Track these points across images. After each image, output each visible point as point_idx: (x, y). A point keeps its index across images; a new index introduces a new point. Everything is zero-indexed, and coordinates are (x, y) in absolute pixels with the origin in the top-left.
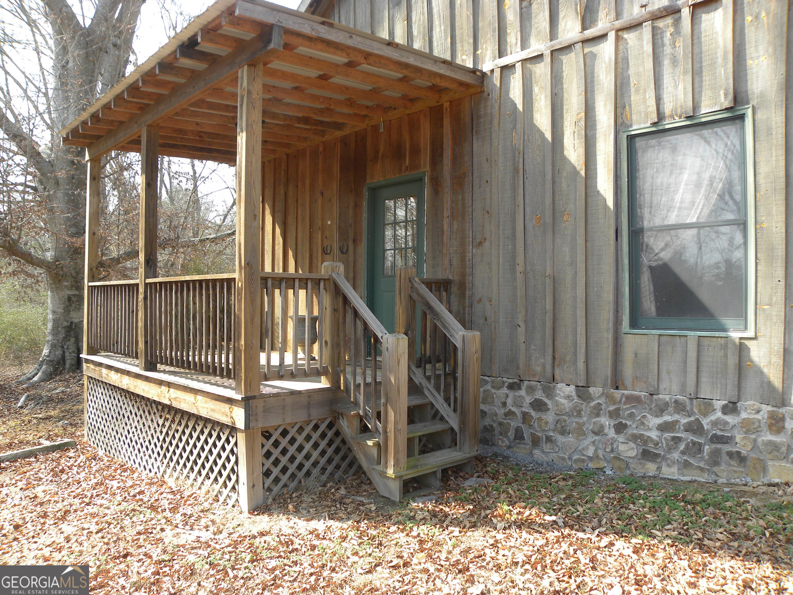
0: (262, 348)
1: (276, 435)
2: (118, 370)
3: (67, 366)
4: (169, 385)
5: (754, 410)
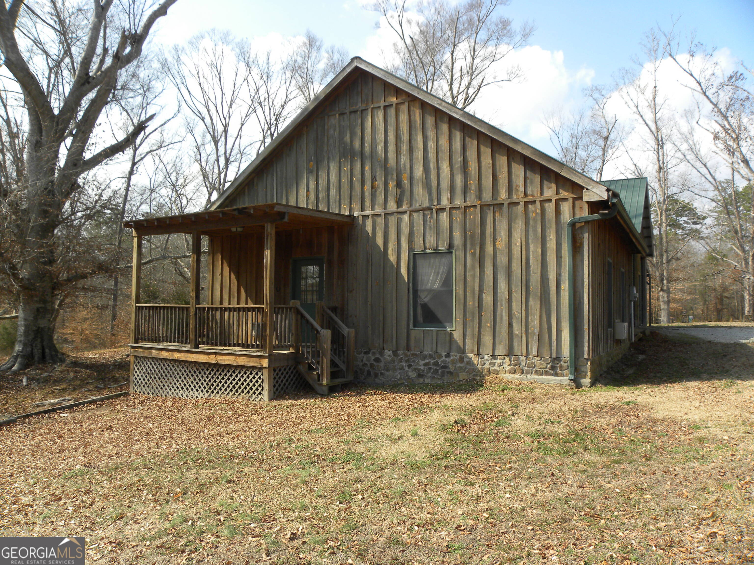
1: (277, 371)
2: (168, 350)
5: (455, 356)
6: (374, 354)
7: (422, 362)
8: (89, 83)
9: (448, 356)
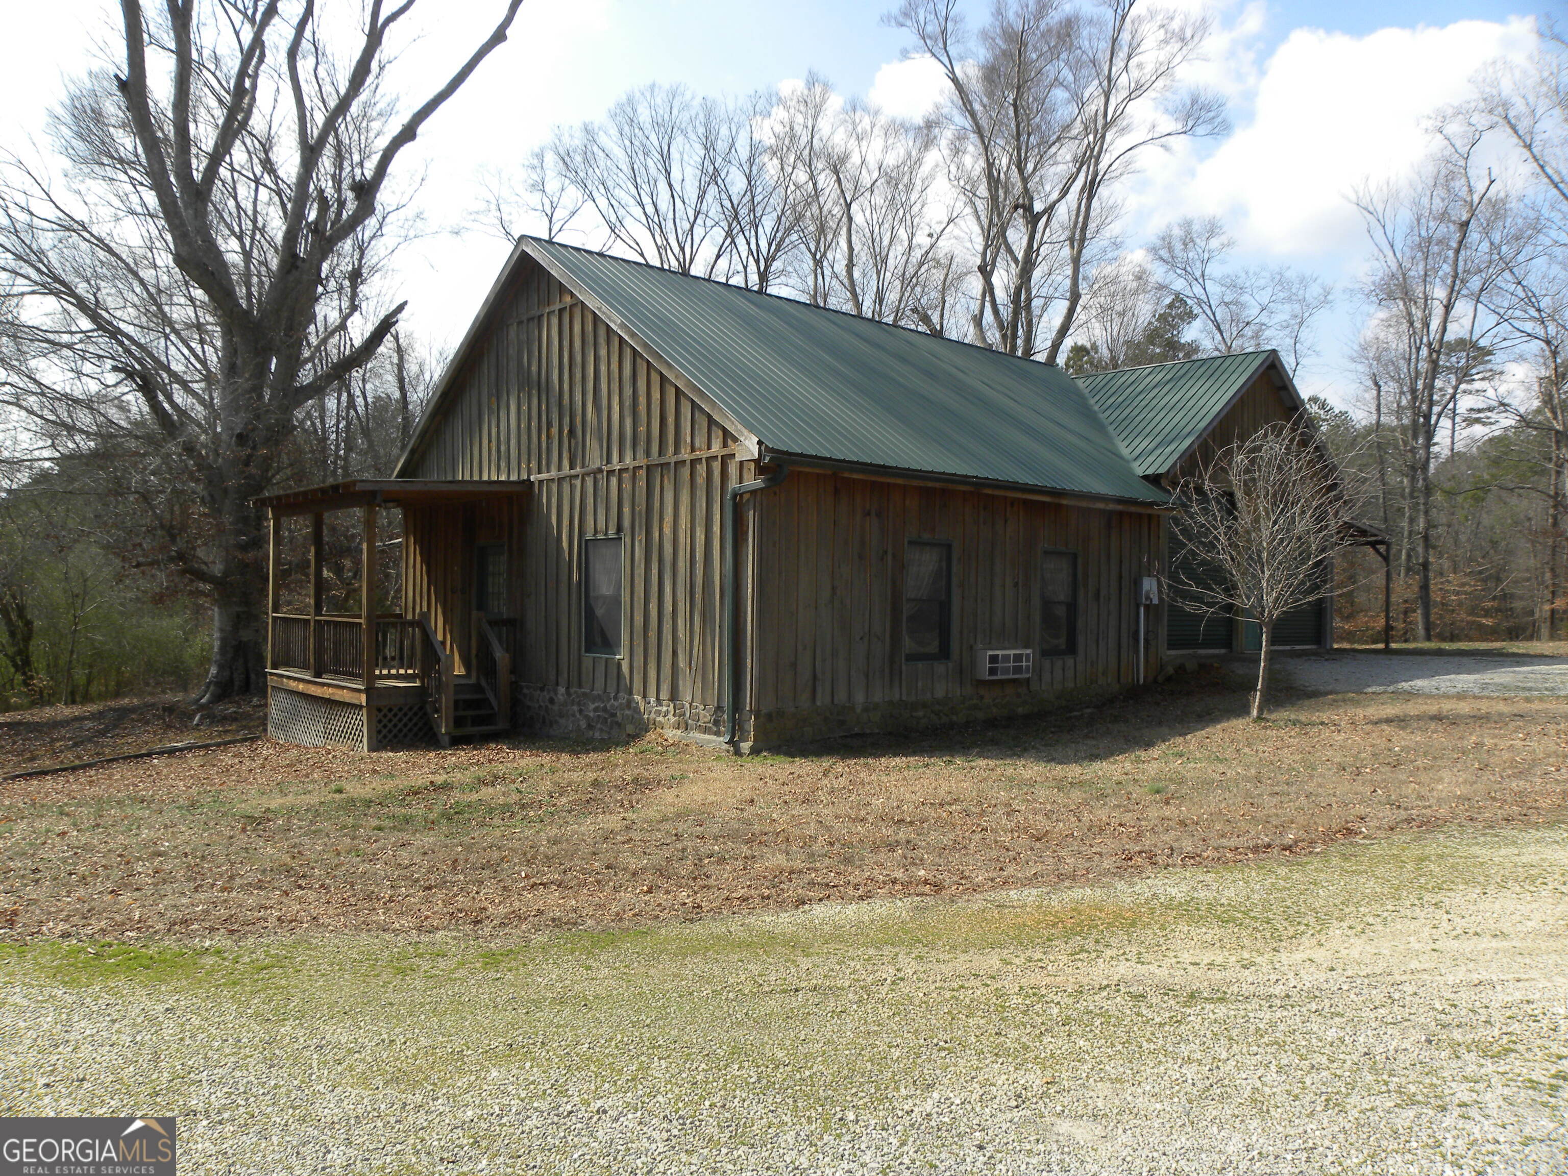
0: (377, 665)
1: (385, 711)
2: (295, 679)
3: (236, 688)
4: (329, 685)
5: (623, 697)
6: (549, 691)
7: (592, 706)
8: (297, 268)
9: (616, 698)
